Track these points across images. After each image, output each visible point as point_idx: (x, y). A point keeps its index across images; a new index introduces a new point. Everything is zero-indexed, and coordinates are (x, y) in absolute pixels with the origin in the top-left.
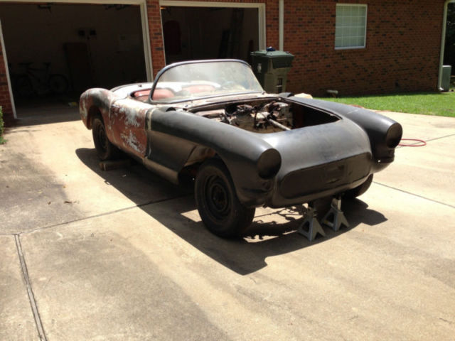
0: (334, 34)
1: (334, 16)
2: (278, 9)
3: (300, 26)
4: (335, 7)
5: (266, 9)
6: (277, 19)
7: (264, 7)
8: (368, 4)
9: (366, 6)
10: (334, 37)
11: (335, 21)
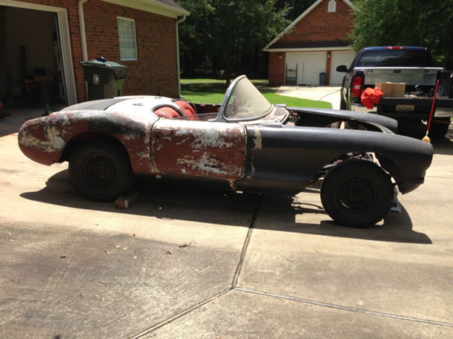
0: (118, 45)
1: (117, 28)
2: (78, 16)
3: (96, 35)
4: (116, 19)
5: (68, 15)
6: (78, 27)
7: (66, 13)
8: (136, 20)
9: (133, 20)
10: (119, 48)
11: (117, 33)
